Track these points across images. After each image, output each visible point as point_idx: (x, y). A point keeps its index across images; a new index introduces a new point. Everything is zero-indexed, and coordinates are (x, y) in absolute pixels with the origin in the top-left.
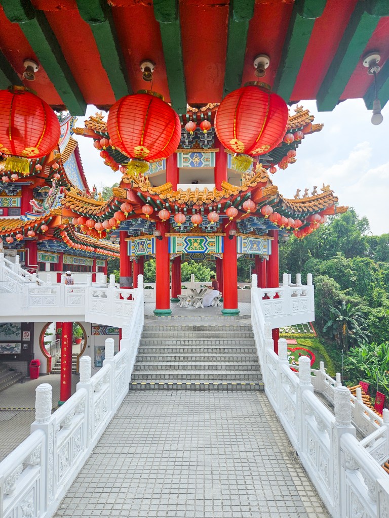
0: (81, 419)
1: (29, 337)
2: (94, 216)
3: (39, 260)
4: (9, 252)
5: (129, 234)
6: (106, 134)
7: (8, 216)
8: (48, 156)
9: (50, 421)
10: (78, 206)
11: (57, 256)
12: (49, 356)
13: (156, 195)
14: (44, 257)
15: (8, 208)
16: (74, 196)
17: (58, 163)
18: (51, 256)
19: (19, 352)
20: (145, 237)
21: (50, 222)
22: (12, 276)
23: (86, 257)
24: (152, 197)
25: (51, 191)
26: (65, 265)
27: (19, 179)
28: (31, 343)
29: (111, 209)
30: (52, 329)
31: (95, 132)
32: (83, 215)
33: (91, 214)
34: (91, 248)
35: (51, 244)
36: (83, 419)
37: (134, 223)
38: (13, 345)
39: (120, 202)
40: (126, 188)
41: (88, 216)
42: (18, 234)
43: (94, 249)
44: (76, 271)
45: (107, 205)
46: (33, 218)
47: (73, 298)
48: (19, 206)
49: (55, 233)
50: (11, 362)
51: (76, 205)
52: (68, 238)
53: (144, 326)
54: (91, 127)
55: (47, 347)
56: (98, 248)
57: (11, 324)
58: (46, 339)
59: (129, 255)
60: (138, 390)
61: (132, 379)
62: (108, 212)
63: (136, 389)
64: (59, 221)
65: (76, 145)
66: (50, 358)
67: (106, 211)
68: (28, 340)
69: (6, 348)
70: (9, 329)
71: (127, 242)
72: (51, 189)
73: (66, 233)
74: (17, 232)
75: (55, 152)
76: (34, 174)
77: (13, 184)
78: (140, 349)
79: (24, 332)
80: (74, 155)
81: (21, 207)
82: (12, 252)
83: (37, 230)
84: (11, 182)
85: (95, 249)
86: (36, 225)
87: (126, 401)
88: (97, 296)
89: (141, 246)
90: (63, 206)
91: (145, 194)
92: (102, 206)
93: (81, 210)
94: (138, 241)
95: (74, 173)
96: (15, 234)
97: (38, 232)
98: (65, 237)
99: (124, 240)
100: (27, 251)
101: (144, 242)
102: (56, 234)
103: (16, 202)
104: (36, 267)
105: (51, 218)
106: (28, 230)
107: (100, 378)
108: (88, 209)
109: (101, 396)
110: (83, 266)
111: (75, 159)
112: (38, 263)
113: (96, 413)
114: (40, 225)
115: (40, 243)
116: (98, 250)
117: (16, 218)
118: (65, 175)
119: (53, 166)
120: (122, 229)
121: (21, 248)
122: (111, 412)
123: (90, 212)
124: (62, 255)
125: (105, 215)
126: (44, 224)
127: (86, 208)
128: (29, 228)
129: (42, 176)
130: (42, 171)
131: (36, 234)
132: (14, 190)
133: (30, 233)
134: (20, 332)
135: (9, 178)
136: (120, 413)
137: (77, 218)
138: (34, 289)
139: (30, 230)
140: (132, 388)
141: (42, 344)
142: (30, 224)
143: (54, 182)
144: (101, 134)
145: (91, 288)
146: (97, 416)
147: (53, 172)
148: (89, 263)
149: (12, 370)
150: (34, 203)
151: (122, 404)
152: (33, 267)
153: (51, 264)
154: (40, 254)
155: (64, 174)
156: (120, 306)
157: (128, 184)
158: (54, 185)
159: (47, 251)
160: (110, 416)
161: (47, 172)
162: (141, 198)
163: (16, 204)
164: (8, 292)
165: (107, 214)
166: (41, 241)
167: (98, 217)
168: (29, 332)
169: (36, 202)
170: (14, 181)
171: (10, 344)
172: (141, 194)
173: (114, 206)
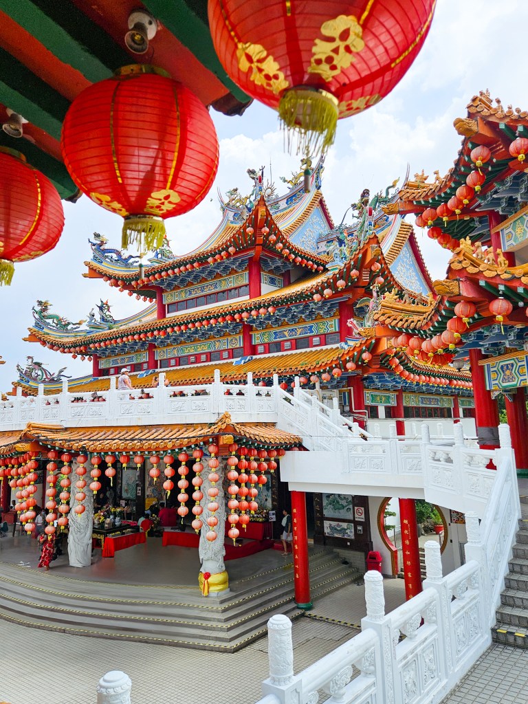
0: (368, 687)
1: (363, 516)
2: (419, 331)
3: (368, 402)
4: (327, 393)
5: (483, 353)
6: (431, 201)
7: (326, 345)
8: (365, 254)
9: (291, 685)
10: (396, 320)
11: (393, 395)
12: (394, 549)
13: (514, 278)
14: (374, 397)
15: (325, 335)
16: (391, 305)
17: (379, 261)
18: (385, 396)
19: (353, 538)
20: (514, 356)
21: (373, 348)
22: (329, 428)
23: (439, 394)
24: (508, 284)
25: (372, 303)
26: (406, 409)
27: (333, 294)
28: (366, 524)
29: (441, 316)
30: (394, 506)
31: (415, 203)
32: (404, 331)
33: (415, 329)
34: (443, 380)
35: (381, 378)
36: (373, 688)
37: (486, 333)
38: (344, 525)
39: (453, 303)
40: (458, 277)
41: (410, 332)
42: (335, 368)
43: (448, 381)
44: (425, 417)
45: (433, 311)
46: (352, 343)
47: (410, 460)
48: (337, 330)
49: (383, 361)
50: (344, 551)
51: (392, 318)
52: (402, 368)
53: (520, 521)
54: (408, 197)
55: (390, 533)
56: (455, 379)
57: (339, 495)
58: (389, 521)
59: (488, 389)
60: (510, 645)
61: (499, 621)
62: (438, 322)
63: (506, 644)
64: (385, 345)
65: (410, 231)
66: (396, 552)
67: (434, 319)
68: (362, 520)
69: (336, 529)
70: (338, 502)
71: (482, 367)
72: (372, 300)
73: (397, 361)
74: (334, 366)
75: (373, 248)
76: (350, 284)
77: (328, 302)
78: (513, 564)
79: (356, 508)
80: (409, 244)
81: (340, 332)
82: (332, 393)
83: (357, 360)
84: (325, 301)
85: (451, 381)
86: (356, 354)
87: (483, 664)
88: (439, 460)
89: (508, 372)
90: (376, 323)
91: (493, 281)
92: (427, 314)
93: (400, 324)
94: (501, 364)
95: (411, 271)
96: (332, 368)
97: (360, 363)
98: (397, 366)
99: (477, 363)
100: (350, 390)
101: (512, 365)
102: (384, 364)
103: (332, 325)
104: (365, 414)
105: (373, 341)
106: (346, 362)
107: (410, 614)
108: (409, 321)
109: (416, 648)
110: (438, 408)
111: (411, 250)
112: (367, 407)
113: (407, 679)
114: (361, 352)
115: (366, 379)
116: (455, 382)
117: (334, 346)
118: (392, 276)
119: (373, 268)
120: (469, 345)
121: (343, 387)
122: (444, 681)
123: (412, 325)
124: (400, 393)
125: (433, 326)
126: (365, 351)
127: (407, 321)
128: (348, 359)
129: (360, 285)
130: (359, 277)
131: (358, 367)
132: (330, 309)
133: (350, 365)
134: (351, 506)
135: (322, 295)
136: (465, 686)
137: (397, 337)
138: (355, 445)
139: (349, 361)
140: (499, 640)
141: (383, 529)
142: (348, 353)
143: (374, 289)
144: (423, 203)
145: (429, 447)
146: (409, 685)
147: (373, 277)
148: (447, 403)
149: (345, 563)
150: (352, 323)
151: (474, 668)
152: (359, 413)
153: (386, 408)
154: (367, 394)
155: (389, 275)
156: (475, 478)
157: (460, 270)
158: (375, 294)
159: (378, 389)
160: (444, 688)
161: (366, 278)
162: (488, 289)
163: (334, 329)
164: (325, 449)
165: (436, 324)
166: (366, 375)
167: (425, 331)
168: (363, 509)
169: (355, 322)
170: (328, 298)
171: (340, 523)
172: (486, 282)
173: (444, 310)
